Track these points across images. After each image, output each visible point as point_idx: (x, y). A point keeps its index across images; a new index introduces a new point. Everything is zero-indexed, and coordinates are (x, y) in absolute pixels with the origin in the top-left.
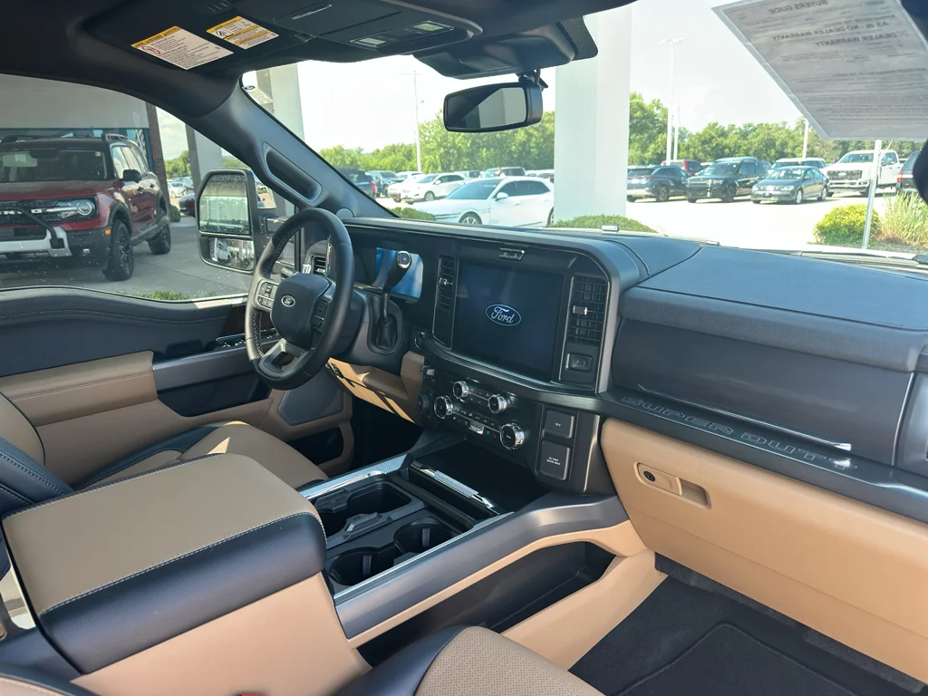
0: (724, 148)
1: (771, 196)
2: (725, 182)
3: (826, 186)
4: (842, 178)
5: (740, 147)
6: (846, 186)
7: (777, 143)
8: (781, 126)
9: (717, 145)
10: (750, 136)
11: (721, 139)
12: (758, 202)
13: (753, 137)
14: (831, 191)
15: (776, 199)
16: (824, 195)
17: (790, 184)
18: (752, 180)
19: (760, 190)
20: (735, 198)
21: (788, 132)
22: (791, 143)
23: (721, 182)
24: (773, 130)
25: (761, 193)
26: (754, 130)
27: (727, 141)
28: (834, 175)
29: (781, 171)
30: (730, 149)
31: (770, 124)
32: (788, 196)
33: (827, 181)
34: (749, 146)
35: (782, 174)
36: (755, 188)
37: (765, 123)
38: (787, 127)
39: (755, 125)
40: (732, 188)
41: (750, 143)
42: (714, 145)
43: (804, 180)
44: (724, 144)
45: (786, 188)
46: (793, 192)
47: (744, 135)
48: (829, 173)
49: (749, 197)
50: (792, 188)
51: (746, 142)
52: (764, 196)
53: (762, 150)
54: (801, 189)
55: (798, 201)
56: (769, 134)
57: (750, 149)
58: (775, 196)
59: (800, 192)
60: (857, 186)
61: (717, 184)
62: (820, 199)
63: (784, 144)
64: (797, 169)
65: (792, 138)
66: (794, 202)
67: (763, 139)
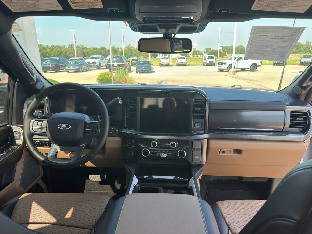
0: (46, 53)
1: (72, 69)
2: (56, 65)
3: (88, 66)
4: (91, 64)
5: (51, 53)
6: (92, 66)
7: (64, 52)
8: (63, 47)
9: (43, 52)
10: (54, 50)
11: (44, 50)
12: (68, 72)
13: (55, 50)
14: (89, 68)
15: (74, 71)
16: (88, 69)
17: (78, 66)
18: (64, 64)
19: (68, 68)
20: (60, 71)
21: (66, 49)
22: (68, 53)
23: (54, 65)
24: (61, 48)
25: (69, 69)
26: (55, 48)
27: (47, 51)
28: (89, 63)
29: (73, 61)
30: (48, 54)
31: (60, 46)
32: (77, 69)
33: (87, 65)
34: (55, 53)
35: (74, 62)
36: (67, 67)
37: (58, 45)
38: (65, 47)
39: (55, 46)
40: (58, 67)
41: (55, 52)
42: (42, 52)
43: (81, 64)
44: (46, 52)
45: (76, 67)
46: (79, 68)
47: (52, 49)
48: (87, 62)
49: (64, 70)
50: (78, 67)
51: (53, 52)
52: (70, 70)
53: (59, 54)
54: (81, 67)
55: (81, 71)
56: (60, 49)
57: (55, 54)
58: (74, 69)
59: (81, 68)
60: (95, 66)
61: (53, 66)
62: (87, 71)
63: (66, 53)
64: (78, 61)
65: (68, 51)
66: (80, 72)
67: (59, 51)
